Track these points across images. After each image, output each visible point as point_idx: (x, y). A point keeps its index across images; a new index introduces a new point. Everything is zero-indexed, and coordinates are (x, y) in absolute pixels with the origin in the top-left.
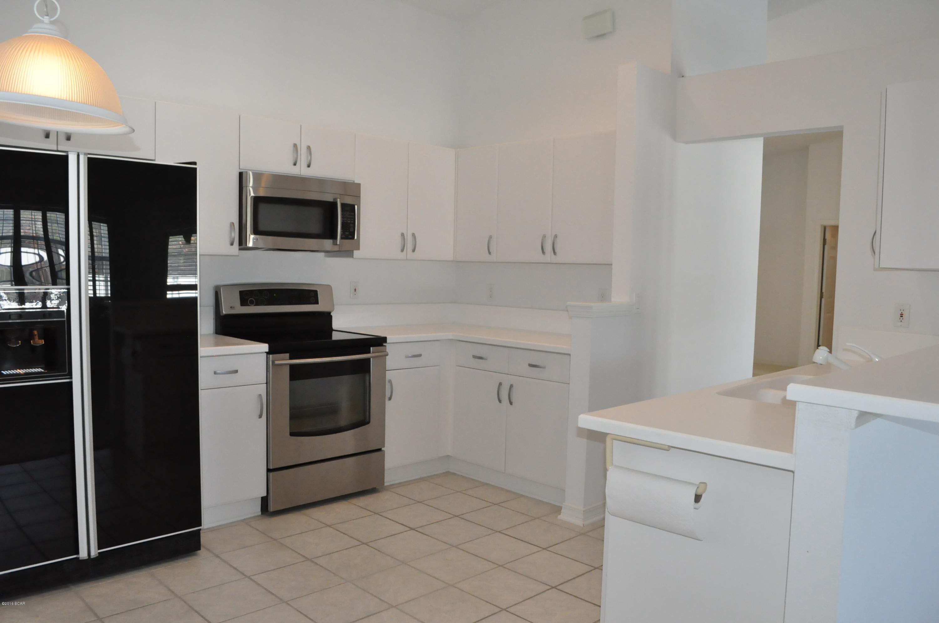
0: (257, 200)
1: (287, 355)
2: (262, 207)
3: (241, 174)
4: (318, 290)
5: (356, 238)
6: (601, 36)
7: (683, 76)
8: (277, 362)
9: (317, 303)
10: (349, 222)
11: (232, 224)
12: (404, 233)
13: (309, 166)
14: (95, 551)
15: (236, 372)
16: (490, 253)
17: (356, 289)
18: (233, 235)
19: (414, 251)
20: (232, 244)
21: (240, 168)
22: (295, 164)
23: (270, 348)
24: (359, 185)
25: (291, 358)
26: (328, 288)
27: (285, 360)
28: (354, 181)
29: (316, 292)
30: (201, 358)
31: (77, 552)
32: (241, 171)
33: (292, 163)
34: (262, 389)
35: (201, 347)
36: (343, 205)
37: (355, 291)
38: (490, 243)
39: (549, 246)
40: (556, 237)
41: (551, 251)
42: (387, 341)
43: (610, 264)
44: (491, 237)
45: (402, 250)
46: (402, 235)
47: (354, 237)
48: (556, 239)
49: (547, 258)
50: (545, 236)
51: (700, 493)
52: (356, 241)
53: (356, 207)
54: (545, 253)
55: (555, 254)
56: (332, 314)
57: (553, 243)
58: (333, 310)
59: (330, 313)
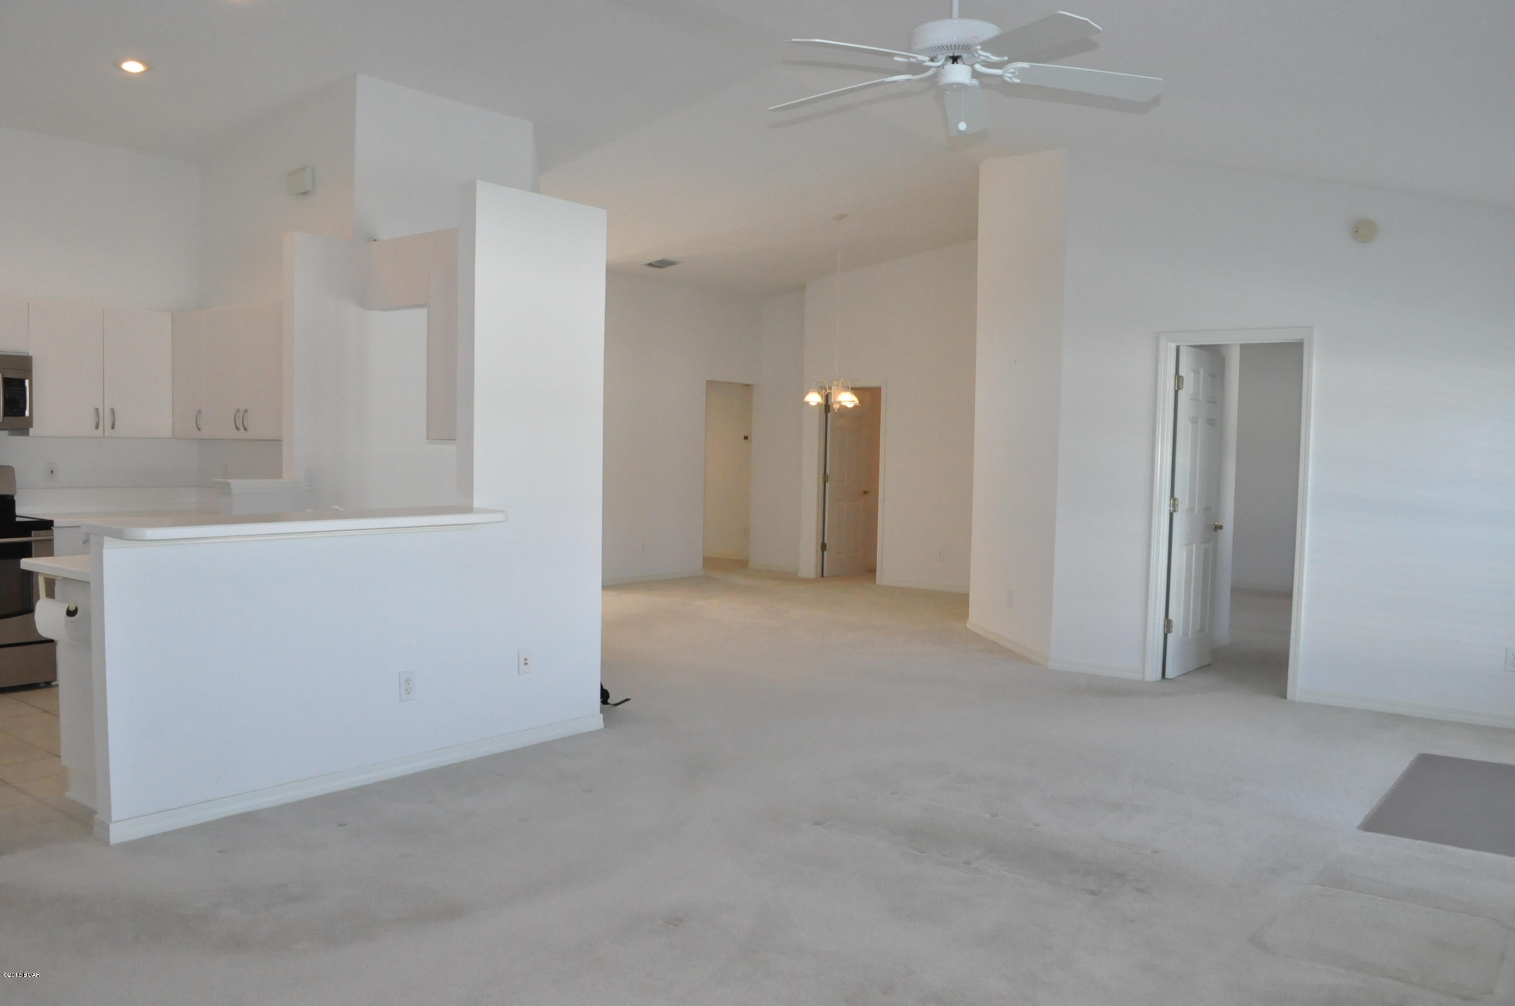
5: (27, 413)
6: (305, 193)
7: (375, 240)
10: (16, 397)
12: (99, 410)
16: (199, 429)
17: (54, 470)
19: (113, 427)
24: (31, 357)
26: (9, 470)
28: (28, 353)
36: (7, 381)
38: (198, 418)
39: (240, 421)
40: (246, 411)
41: (242, 426)
42: (55, 524)
43: (281, 440)
44: (200, 412)
45: (97, 427)
46: (97, 410)
47: (24, 414)
48: (245, 414)
49: (242, 434)
50: (238, 411)
51: (72, 609)
52: (28, 417)
53: (27, 382)
54: (238, 429)
55: (246, 429)
56: (15, 498)
57: (243, 417)
58: (15, 494)
59: (12, 497)
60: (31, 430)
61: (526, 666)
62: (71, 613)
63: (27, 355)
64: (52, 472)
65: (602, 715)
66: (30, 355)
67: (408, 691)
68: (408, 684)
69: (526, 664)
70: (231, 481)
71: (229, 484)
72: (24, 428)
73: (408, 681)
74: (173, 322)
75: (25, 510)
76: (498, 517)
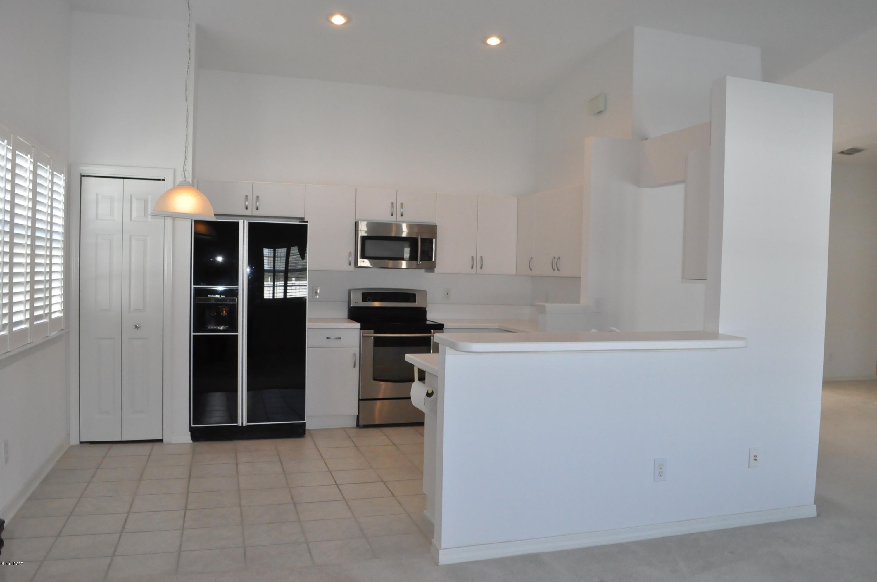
0: (364, 239)
1: (372, 331)
2: (368, 242)
3: (356, 223)
4: (416, 293)
5: (433, 260)
6: (600, 112)
7: (647, 139)
8: (364, 335)
9: (415, 301)
10: (428, 250)
11: (350, 253)
12: (474, 257)
13: (402, 215)
14: (245, 423)
15: (340, 338)
16: (531, 269)
17: (448, 293)
18: (350, 259)
19: (481, 268)
20: (350, 264)
21: (357, 219)
22: (392, 215)
23: (361, 326)
24: (437, 226)
25: (375, 333)
26: (424, 293)
27: (371, 334)
28: (435, 223)
29: (415, 295)
30: (308, 329)
31: (237, 422)
32: (356, 221)
33: (391, 214)
34: (357, 350)
35: (308, 323)
36: (423, 240)
37: (447, 295)
38: (531, 262)
39: (555, 265)
40: (559, 258)
41: (556, 268)
42: (445, 327)
43: (580, 278)
44: (532, 258)
45: (472, 268)
46: (472, 257)
47: (432, 259)
48: (559, 259)
49: (556, 273)
50: (554, 258)
51: (430, 392)
52: (433, 262)
53: (434, 240)
54: (554, 270)
55: (558, 270)
56: (427, 309)
57: (557, 263)
58: (427, 307)
59: (425, 308)
60: (435, 269)
61: (755, 461)
62: (429, 395)
63: (434, 224)
64: (448, 294)
65: (815, 506)
66: (436, 224)
67: (660, 474)
68: (661, 468)
69: (755, 460)
70: (546, 304)
71: (545, 306)
72: (431, 268)
73: (661, 466)
74: (518, 202)
75: (432, 316)
76: (740, 343)
